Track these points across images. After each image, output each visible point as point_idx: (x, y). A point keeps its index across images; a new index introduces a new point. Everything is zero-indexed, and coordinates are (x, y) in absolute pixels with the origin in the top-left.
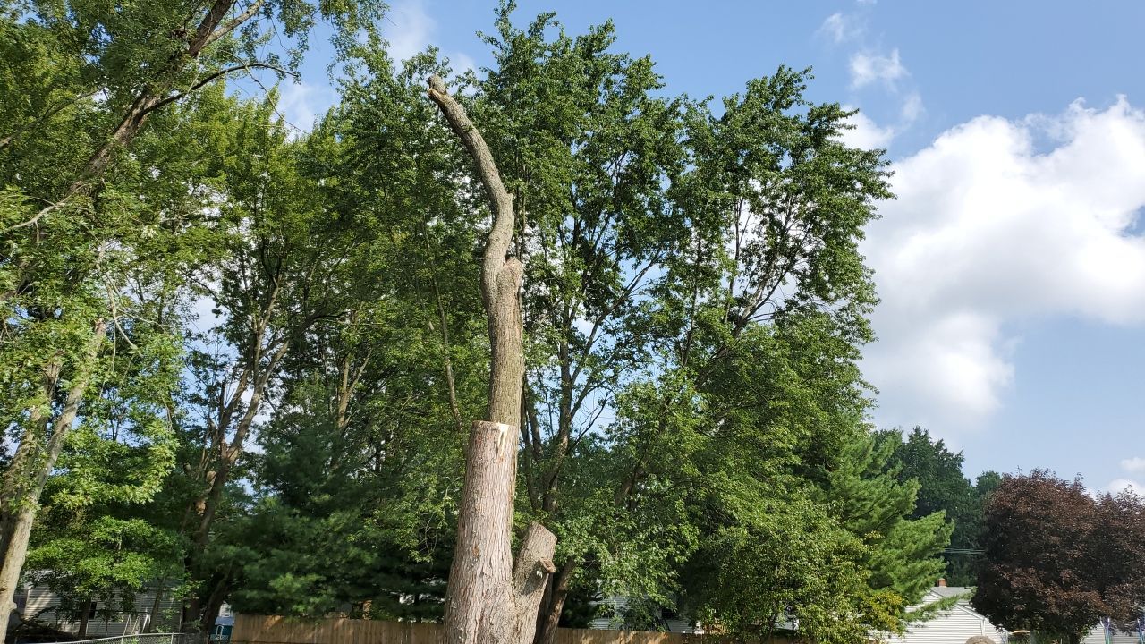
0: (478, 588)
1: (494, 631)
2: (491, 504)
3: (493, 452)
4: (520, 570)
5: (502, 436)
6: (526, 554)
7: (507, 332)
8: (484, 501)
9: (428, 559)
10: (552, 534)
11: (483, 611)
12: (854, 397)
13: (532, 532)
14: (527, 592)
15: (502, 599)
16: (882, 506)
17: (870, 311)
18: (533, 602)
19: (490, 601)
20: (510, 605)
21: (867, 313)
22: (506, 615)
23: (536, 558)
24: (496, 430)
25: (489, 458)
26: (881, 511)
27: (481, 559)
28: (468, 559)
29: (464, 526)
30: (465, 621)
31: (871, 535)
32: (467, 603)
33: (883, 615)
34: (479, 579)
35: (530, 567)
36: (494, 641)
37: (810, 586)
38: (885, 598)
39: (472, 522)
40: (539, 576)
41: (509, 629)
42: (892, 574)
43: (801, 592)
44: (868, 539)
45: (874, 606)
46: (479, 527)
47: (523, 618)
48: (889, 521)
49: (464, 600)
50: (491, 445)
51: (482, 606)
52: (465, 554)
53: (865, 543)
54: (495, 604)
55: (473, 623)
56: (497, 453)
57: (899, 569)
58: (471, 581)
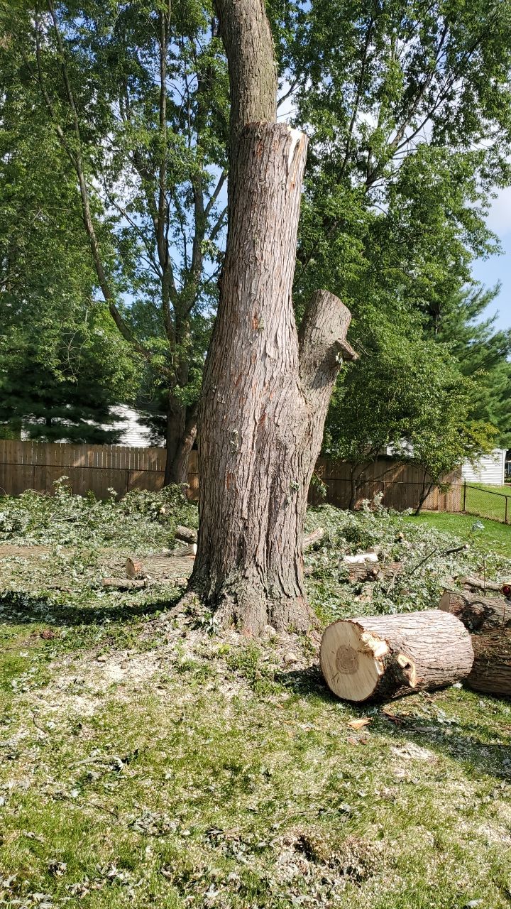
1: (281, 434)
2: (277, 255)
3: (282, 172)
4: (306, 356)
5: (297, 146)
6: (315, 334)
7: (254, 24)
8: (268, 246)
9: (72, 379)
10: (347, 310)
11: (264, 408)
14: (316, 384)
15: (291, 392)
16: (488, 348)
18: (322, 399)
19: (274, 394)
20: (300, 401)
22: (297, 414)
23: (330, 340)
24: (287, 137)
25: (276, 180)
26: (486, 352)
27: (264, 333)
28: (242, 332)
30: (240, 420)
31: (481, 372)
32: (241, 395)
33: (483, 443)
34: (259, 362)
35: (322, 352)
36: (282, 447)
37: (426, 416)
38: (483, 428)
39: (251, 278)
40: (338, 364)
41: (300, 433)
42: (488, 408)
43: (416, 421)
44: (477, 376)
45: (474, 435)
46: (261, 286)
47: (314, 420)
48: (490, 362)
49: (238, 392)
50: (278, 160)
51: (262, 400)
52: (238, 325)
53: (474, 379)
54: (282, 398)
55: (252, 423)
56: (287, 174)
57: (493, 404)
58: (248, 365)
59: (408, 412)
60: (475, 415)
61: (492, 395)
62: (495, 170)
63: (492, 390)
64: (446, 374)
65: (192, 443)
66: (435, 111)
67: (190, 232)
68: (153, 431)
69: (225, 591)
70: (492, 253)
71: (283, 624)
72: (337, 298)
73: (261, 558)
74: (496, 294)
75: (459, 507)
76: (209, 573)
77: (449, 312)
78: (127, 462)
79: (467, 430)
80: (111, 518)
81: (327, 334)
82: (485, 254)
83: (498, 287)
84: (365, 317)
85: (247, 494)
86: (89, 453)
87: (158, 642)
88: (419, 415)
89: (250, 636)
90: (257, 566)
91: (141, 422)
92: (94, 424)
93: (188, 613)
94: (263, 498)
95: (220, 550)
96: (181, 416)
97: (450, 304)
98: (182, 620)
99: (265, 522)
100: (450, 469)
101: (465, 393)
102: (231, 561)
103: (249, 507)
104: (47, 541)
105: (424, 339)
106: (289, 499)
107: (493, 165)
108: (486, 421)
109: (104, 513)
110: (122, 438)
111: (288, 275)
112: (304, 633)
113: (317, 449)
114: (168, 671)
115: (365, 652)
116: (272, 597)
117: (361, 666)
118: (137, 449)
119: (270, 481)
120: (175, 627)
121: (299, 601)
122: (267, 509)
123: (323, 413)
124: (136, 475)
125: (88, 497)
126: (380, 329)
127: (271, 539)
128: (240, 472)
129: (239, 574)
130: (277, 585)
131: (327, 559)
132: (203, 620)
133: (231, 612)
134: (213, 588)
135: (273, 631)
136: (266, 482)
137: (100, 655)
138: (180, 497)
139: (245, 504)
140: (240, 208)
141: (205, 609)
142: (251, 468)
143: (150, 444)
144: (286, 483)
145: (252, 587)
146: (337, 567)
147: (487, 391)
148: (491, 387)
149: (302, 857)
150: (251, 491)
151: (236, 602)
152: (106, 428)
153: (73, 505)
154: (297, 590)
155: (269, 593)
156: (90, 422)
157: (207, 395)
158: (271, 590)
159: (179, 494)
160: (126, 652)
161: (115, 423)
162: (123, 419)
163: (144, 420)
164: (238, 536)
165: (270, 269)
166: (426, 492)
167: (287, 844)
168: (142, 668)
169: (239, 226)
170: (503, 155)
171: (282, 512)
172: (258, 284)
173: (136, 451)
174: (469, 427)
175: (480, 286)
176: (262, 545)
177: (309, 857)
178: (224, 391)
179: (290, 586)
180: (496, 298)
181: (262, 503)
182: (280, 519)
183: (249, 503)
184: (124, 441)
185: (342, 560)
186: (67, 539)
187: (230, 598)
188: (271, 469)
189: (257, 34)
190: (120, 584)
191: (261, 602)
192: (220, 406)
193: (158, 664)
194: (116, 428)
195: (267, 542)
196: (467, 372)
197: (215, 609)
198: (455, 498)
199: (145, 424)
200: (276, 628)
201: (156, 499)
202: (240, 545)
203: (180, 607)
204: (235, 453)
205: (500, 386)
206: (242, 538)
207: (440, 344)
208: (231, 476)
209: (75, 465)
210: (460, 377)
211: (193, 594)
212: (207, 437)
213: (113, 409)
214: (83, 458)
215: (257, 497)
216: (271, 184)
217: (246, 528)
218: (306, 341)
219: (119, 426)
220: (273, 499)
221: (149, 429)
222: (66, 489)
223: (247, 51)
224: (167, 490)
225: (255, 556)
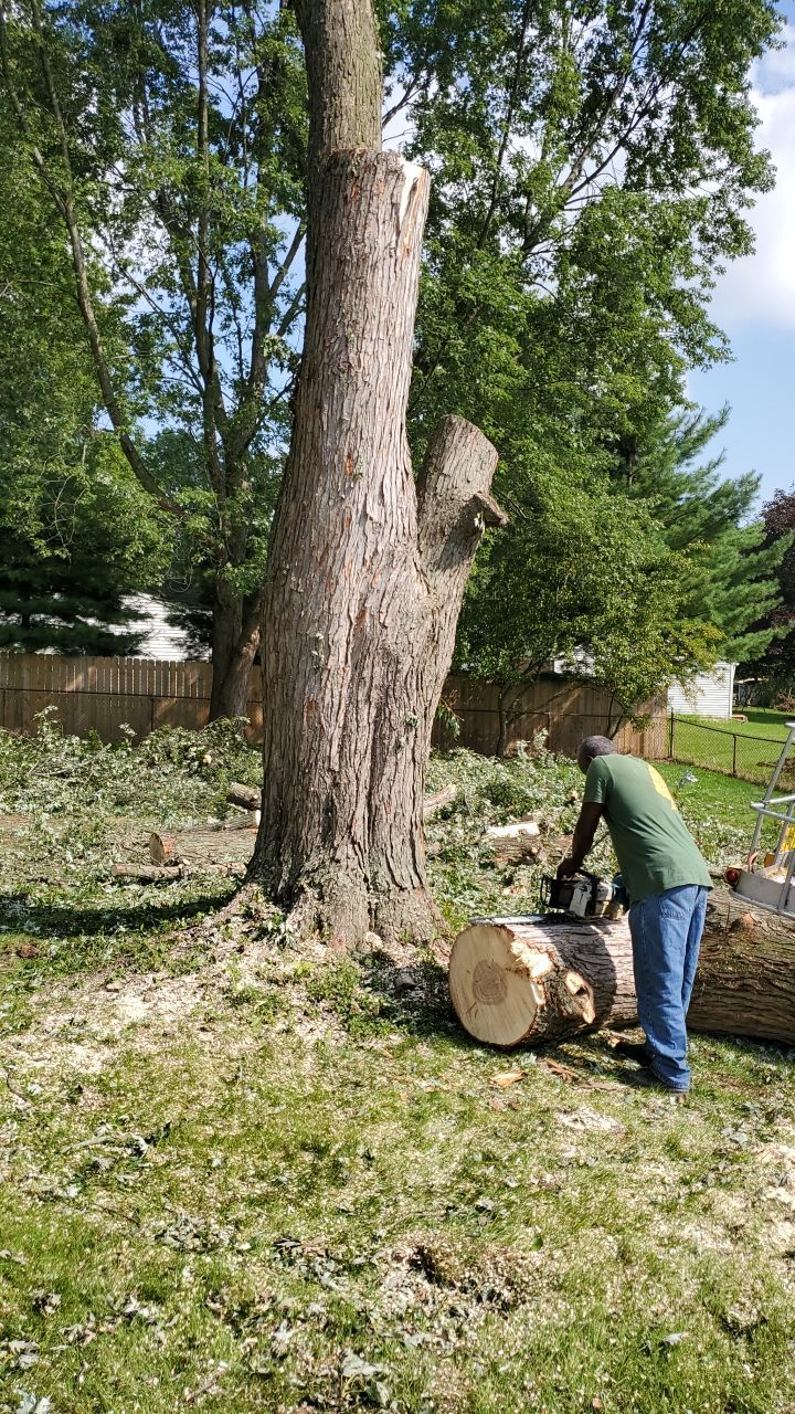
0: (353, 550)
1: (390, 641)
2: (383, 359)
3: (389, 229)
4: (429, 518)
5: (414, 188)
6: (441, 485)
8: (368, 346)
9: (63, 553)
10: (492, 447)
11: (363, 600)
12: (700, 343)
13: (455, 438)
14: (444, 563)
15: (405, 574)
16: (709, 507)
17: (749, 203)
18: (453, 586)
19: (378, 579)
20: (419, 588)
21: (745, 207)
22: (414, 609)
23: (465, 493)
24: (397, 174)
25: (381, 243)
26: (706, 513)
27: (363, 482)
28: (330, 480)
29: (320, 407)
30: (326, 619)
31: (698, 544)
32: (329, 580)
33: (700, 653)
34: (355, 528)
35: (453, 513)
36: (391, 660)
37: (613, 613)
38: (700, 631)
39: (342, 395)
40: (477, 531)
41: (419, 638)
42: (707, 600)
43: (599, 620)
44: (692, 550)
45: (686, 640)
46: (357, 409)
47: (441, 618)
48: (712, 529)
49: (323, 574)
50: (384, 211)
51: (361, 587)
52: (323, 469)
53: (687, 555)
54: (391, 584)
55: (345, 623)
56: (398, 233)
57: (716, 594)
58: (338, 532)
59: (587, 607)
60: (687, 611)
61: (714, 580)
62: (723, 230)
63: (714, 572)
64: (646, 547)
65: (252, 654)
66: (630, 135)
67: (247, 321)
68: (192, 636)
69: (304, 882)
70: (716, 359)
71: (394, 931)
72: (475, 428)
73: (359, 830)
74: (721, 424)
75: (662, 751)
76: (279, 855)
77: (649, 452)
78: (151, 683)
79: (676, 634)
80: (126, 772)
81: (460, 484)
82: (706, 362)
83: (725, 413)
84: (521, 458)
85: (337, 733)
86: (90, 670)
87: (201, 960)
88: (603, 611)
89: (342, 949)
90: (353, 842)
91: (172, 621)
92: (98, 624)
93: (248, 915)
94: (363, 740)
95: (296, 819)
96: (235, 613)
97: (652, 439)
98: (238, 925)
99: (365, 776)
100: (649, 694)
101: (673, 577)
102: (313, 836)
103: (341, 752)
104: (25, 807)
105: (610, 493)
106: (403, 740)
107: (719, 223)
108: (704, 620)
109: (115, 763)
110: (142, 646)
111: (400, 391)
112: (425, 943)
113: (445, 663)
114: (216, 1004)
115: (517, 971)
116: (376, 889)
117: (510, 991)
118: (166, 662)
119: (373, 712)
120: (228, 937)
121: (417, 896)
122: (369, 756)
123: (454, 607)
124: (165, 704)
125: (90, 739)
126: (543, 477)
127: (375, 802)
128: (328, 699)
129: (325, 855)
130: (383, 871)
131: (461, 832)
132: (270, 926)
133: (313, 913)
134: (285, 876)
135: (378, 942)
136: (367, 714)
137: (111, 981)
138: (234, 739)
139: (335, 749)
140: (325, 285)
141: (274, 909)
142: (345, 692)
143: (186, 655)
144: (398, 715)
145: (346, 875)
146: (476, 844)
147: (708, 574)
148: (714, 567)
149: (420, 1278)
150: (345, 727)
151: (321, 897)
152: (116, 630)
153: (65, 751)
154: (415, 878)
155: (371, 884)
156: (91, 621)
157: (274, 578)
158: (374, 878)
159: (233, 733)
160: (151, 976)
161: (131, 623)
162: (144, 617)
163: (177, 617)
164: (323, 797)
165: (372, 381)
166: (614, 729)
167: (398, 1259)
168: (176, 1000)
169: (323, 315)
170: (734, 207)
171: (391, 760)
172: (354, 404)
173: (165, 666)
174: (679, 629)
175: (697, 411)
176: (361, 811)
177: (430, 1278)
178: (300, 572)
179: (404, 872)
180: (722, 430)
181: (361, 746)
182: (389, 770)
183: (341, 747)
184: (144, 651)
185: (484, 832)
186: (57, 805)
187: (311, 892)
188: (374, 694)
189: (350, 7)
190: (141, 873)
191: (360, 898)
192: (295, 597)
193: (200, 993)
194: (133, 631)
195: (369, 805)
196: (676, 544)
197: (288, 909)
198: (656, 736)
199: (179, 624)
200: (383, 937)
201: (197, 741)
202: (327, 811)
203: (235, 907)
204: (319, 669)
205: (727, 566)
206: (330, 800)
207: (636, 501)
208: (313, 705)
209: (70, 687)
210: (666, 553)
211: (255, 887)
212: (276, 644)
213: (127, 601)
214: (81, 678)
215: (353, 738)
216: (373, 248)
217: (336, 785)
218: (428, 496)
219: (137, 627)
220: (378, 741)
221: (185, 632)
222: (54, 727)
223: (334, 34)
224: (214, 728)
225: (350, 827)
